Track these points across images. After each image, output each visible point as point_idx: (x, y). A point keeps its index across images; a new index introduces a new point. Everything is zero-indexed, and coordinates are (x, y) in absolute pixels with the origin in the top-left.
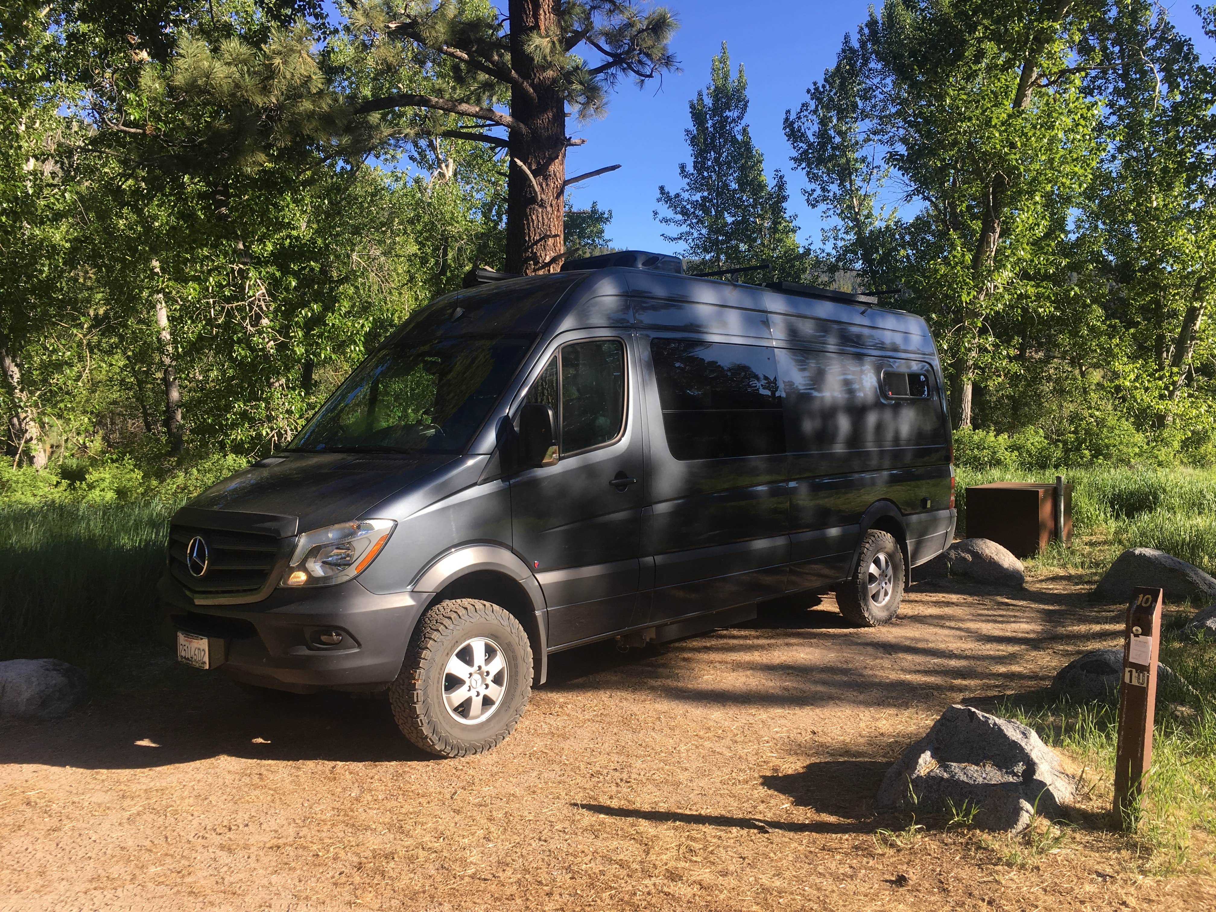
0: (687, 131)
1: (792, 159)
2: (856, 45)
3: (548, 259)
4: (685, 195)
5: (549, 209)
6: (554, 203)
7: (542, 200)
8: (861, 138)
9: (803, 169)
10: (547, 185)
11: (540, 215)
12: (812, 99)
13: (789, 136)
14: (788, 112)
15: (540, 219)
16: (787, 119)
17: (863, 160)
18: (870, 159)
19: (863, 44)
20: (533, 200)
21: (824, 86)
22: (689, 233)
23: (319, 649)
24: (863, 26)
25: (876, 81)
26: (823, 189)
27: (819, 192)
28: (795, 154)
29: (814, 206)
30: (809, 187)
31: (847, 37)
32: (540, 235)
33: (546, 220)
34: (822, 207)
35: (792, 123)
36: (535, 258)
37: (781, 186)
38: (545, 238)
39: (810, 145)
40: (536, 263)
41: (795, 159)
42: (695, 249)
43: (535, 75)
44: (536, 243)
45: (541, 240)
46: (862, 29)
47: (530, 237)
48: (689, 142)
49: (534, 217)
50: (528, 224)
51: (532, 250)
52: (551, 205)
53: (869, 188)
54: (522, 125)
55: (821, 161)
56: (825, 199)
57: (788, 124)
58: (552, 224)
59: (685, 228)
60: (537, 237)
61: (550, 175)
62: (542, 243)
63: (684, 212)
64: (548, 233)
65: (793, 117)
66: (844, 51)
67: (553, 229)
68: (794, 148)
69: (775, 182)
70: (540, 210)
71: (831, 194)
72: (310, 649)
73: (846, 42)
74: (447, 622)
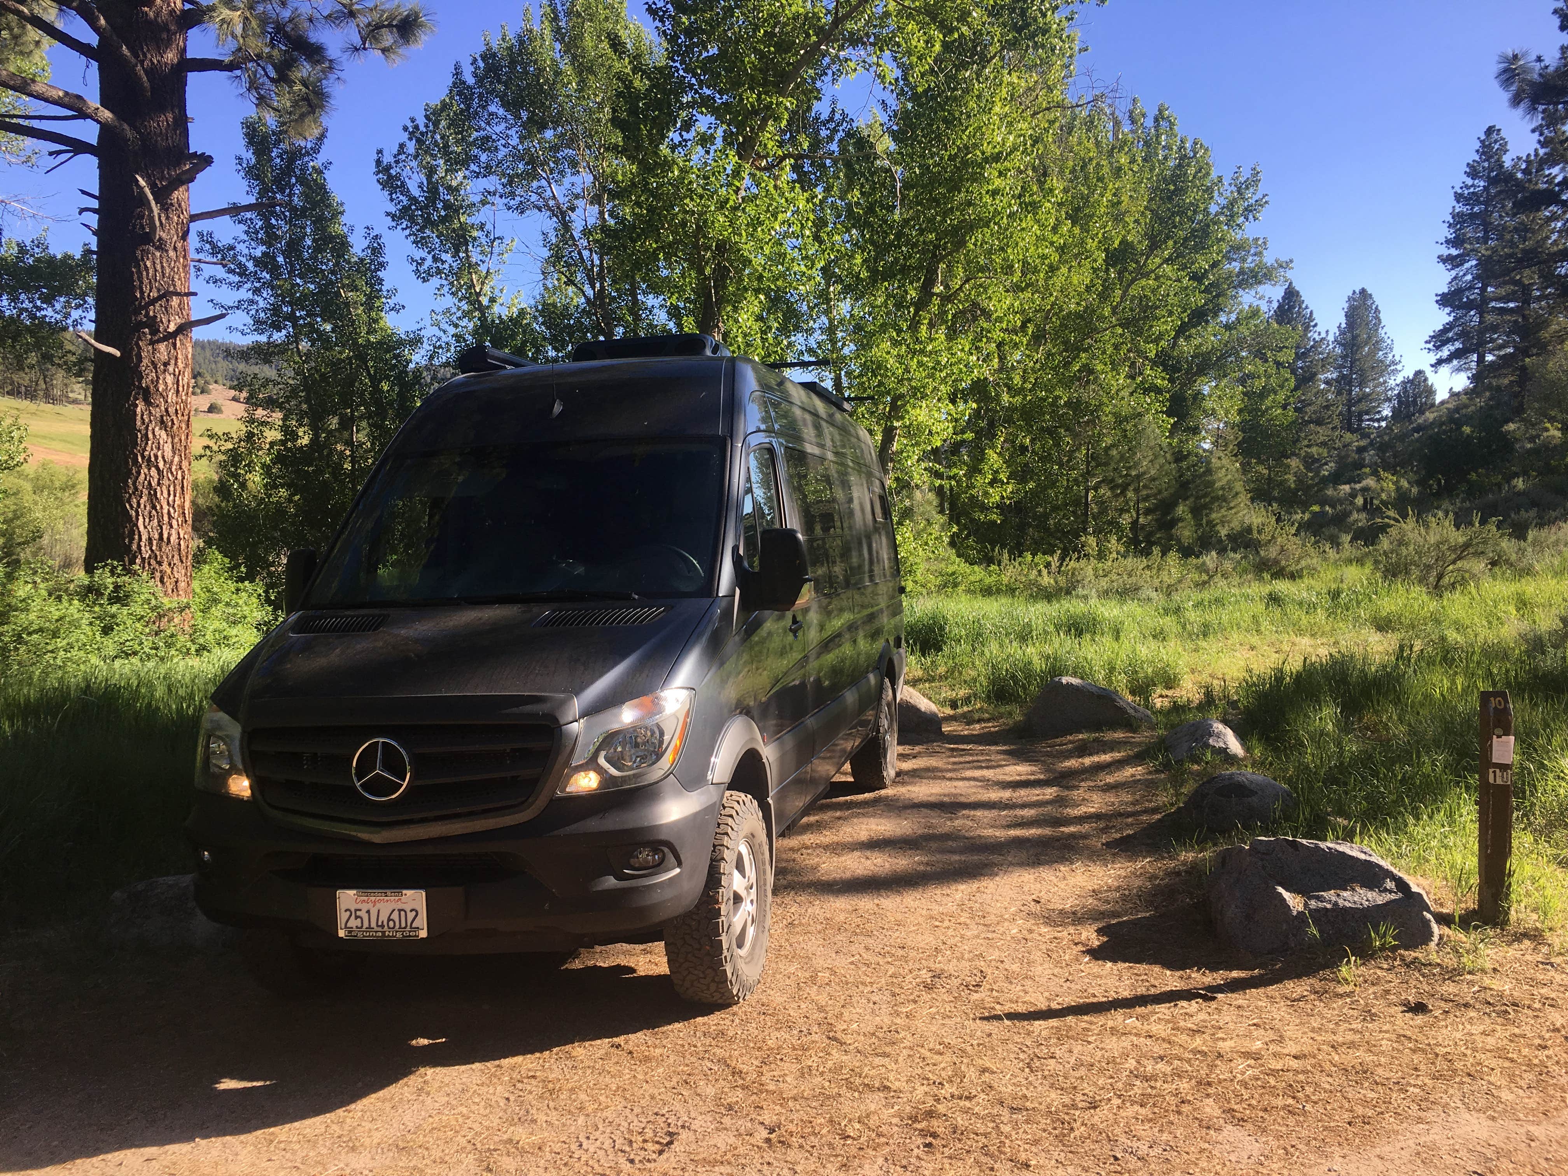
0: (239, 159)
1: (388, 214)
2: (471, 81)
3: (172, 328)
4: (241, 248)
5: (172, 253)
6: (179, 245)
7: (160, 239)
8: (476, 199)
9: (403, 229)
10: (168, 218)
11: (158, 261)
12: (410, 139)
13: (384, 185)
14: (380, 152)
15: (159, 267)
16: (378, 162)
17: (482, 227)
18: (489, 227)
19: (480, 80)
20: (148, 238)
21: (427, 126)
22: (252, 302)
23: (633, 877)
24: (477, 56)
25: (498, 129)
26: (435, 259)
27: (429, 261)
28: (392, 209)
29: (425, 280)
30: (419, 254)
31: (457, 67)
32: (159, 290)
33: (168, 270)
34: (435, 281)
35: (389, 167)
36: (153, 324)
37: (376, 249)
38: (166, 295)
39: (413, 200)
40: (155, 331)
41: (393, 217)
42: (259, 325)
43: (145, 55)
44: (153, 302)
45: (160, 298)
46: (475, 60)
47: (142, 293)
48: (242, 174)
49: (148, 264)
50: (140, 273)
51: (147, 313)
52: (175, 249)
53: (492, 263)
54: (126, 126)
55: (428, 222)
56: (439, 272)
57: (382, 168)
58: (177, 277)
59: (244, 294)
60: (154, 294)
61: (172, 204)
62: (163, 302)
63: (242, 272)
64: (172, 289)
65: (388, 159)
66: (454, 83)
67: (178, 283)
68: (392, 200)
69: (366, 243)
70: (158, 254)
71: (446, 266)
72: (621, 877)
73: (457, 74)
74: (730, 821)
